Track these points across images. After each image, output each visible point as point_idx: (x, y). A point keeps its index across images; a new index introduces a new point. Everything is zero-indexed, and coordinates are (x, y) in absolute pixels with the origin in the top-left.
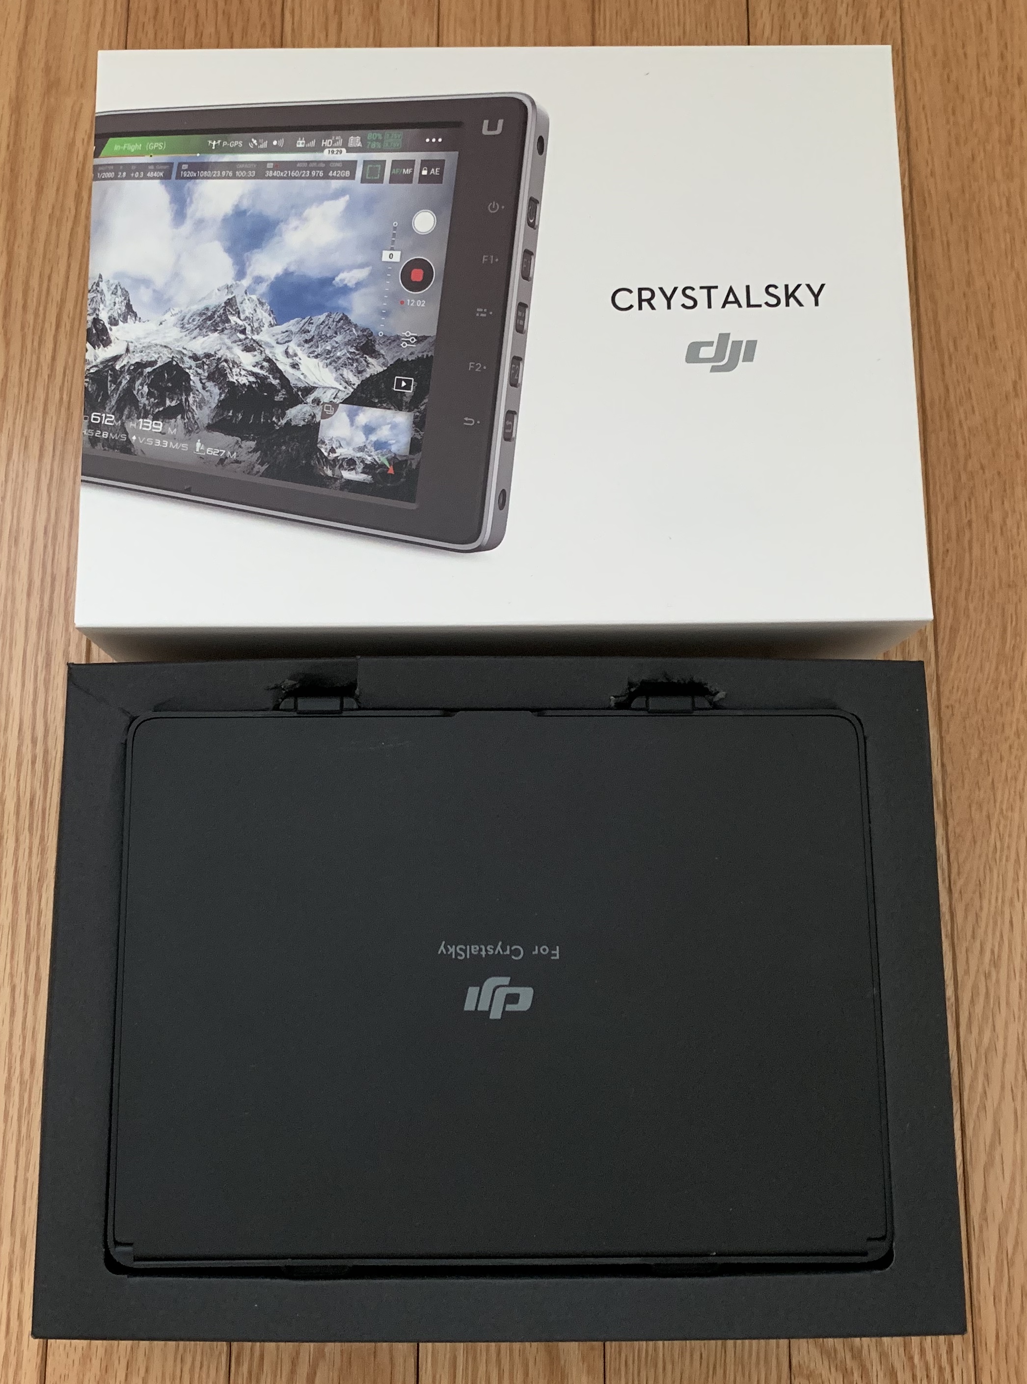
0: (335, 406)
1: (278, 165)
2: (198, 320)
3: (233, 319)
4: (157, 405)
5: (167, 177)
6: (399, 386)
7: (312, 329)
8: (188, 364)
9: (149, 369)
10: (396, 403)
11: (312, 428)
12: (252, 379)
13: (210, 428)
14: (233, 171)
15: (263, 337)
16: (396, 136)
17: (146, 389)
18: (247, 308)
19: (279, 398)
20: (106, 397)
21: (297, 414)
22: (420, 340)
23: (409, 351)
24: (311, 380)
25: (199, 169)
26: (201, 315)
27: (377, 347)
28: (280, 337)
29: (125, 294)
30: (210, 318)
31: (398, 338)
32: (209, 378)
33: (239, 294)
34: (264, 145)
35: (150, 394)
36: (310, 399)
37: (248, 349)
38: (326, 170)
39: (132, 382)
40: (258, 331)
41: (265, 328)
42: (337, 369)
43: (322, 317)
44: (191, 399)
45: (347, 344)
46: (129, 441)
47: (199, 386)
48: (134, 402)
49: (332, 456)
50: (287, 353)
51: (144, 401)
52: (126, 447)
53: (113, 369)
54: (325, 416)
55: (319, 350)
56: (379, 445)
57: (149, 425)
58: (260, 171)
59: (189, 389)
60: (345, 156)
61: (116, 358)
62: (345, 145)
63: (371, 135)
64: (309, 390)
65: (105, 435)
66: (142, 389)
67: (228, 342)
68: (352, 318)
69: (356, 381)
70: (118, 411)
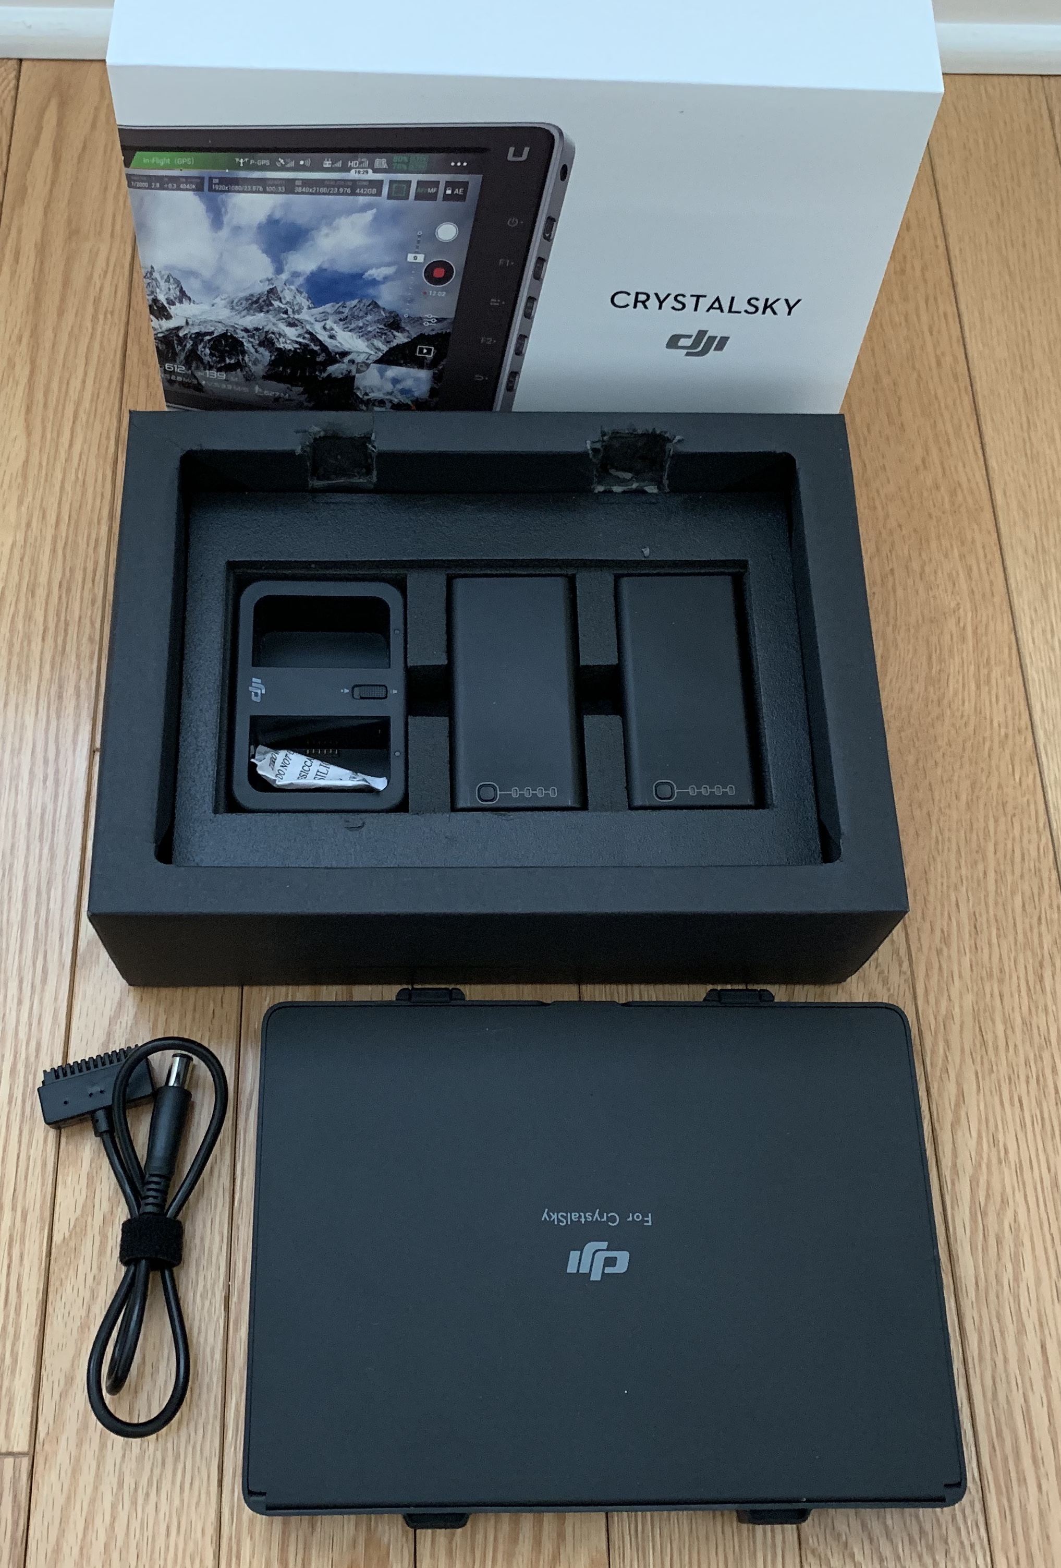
0: (368, 365)
1: (306, 183)
2: (245, 304)
3: (276, 304)
4: (219, 362)
5: (199, 189)
6: (421, 351)
7: (346, 311)
8: (240, 335)
9: (208, 338)
10: (420, 363)
11: (349, 380)
12: (297, 346)
13: (265, 378)
14: (264, 186)
15: (304, 316)
16: (422, 159)
17: (208, 351)
18: (288, 295)
19: (321, 358)
20: (175, 354)
21: (335, 370)
22: (439, 320)
23: (430, 327)
24: (346, 347)
25: (230, 184)
26: (247, 299)
27: (403, 325)
28: (319, 317)
29: (178, 283)
30: (256, 302)
31: (421, 318)
32: (261, 344)
33: (279, 286)
34: (292, 164)
35: (211, 354)
36: (346, 360)
37: (291, 325)
38: (353, 187)
39: (195, 345)
40: (299, 312)
41: (305, 310)
42: (368, 340)
43: (355, 302)
44: (246, 358)
45: (378, 321)
46: (199, 384)
47: (253, 350)
48: (200, 359)
49: (366, 398)
50: (324, 328)
51: (207, 359)
52: (199, 387)
53: (178, 336)
54: (358, 371)
55: (352, 326)
56: (404, 392)
57: (214, 374)
58: (289, 187)
59: (244, 352)
60: (371, 176)
61: (179, 328)
62: (371, 166)
63: (397, 157)
64: (344, 354)
65: (179, 379)
66: (205, 351)
67: (274, 320)
68: (380, 303)
69: (385, 348)
70: (187, 363)
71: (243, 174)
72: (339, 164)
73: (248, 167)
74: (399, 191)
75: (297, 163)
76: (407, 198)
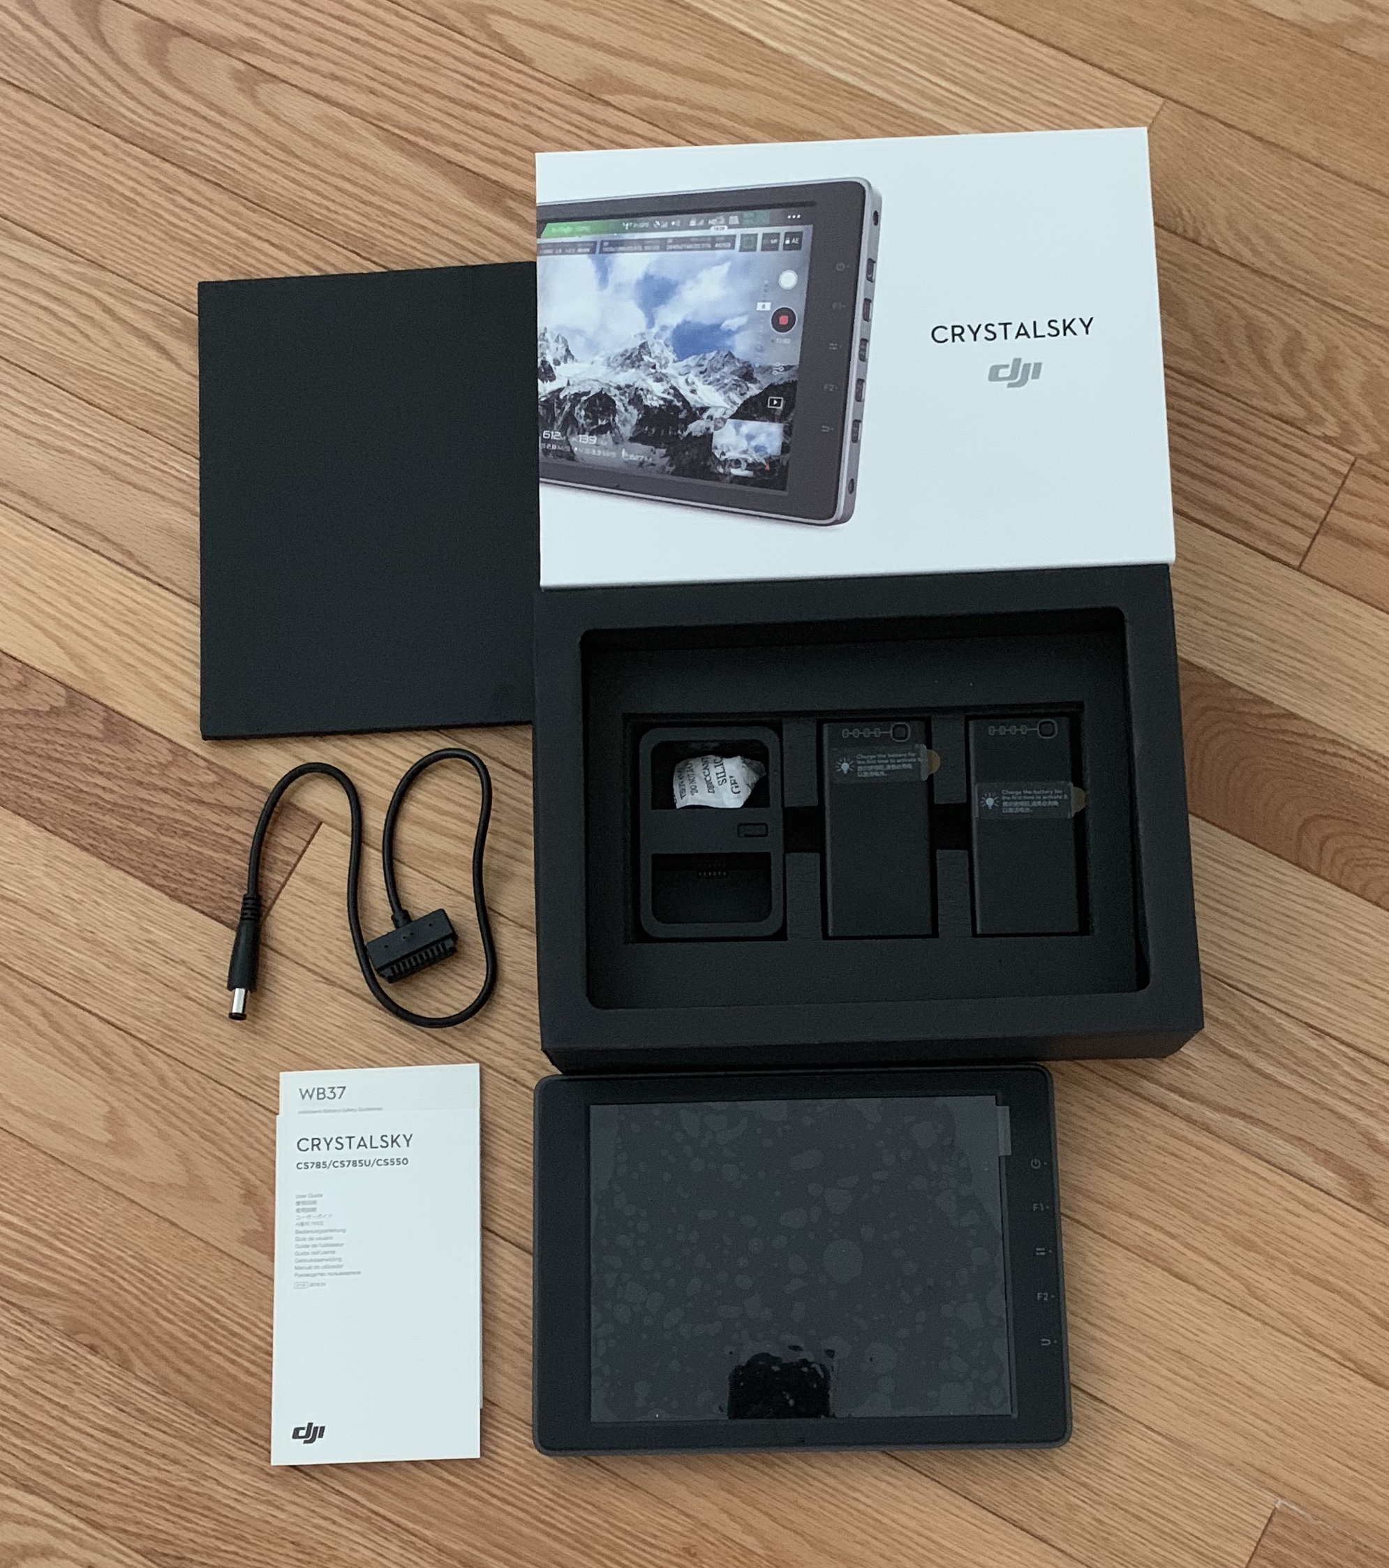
71: (627, 236)
72: (702, 223)
73: (632, 230)
74: (748, 244)
75: (670, 225)
76: (754, 249)
